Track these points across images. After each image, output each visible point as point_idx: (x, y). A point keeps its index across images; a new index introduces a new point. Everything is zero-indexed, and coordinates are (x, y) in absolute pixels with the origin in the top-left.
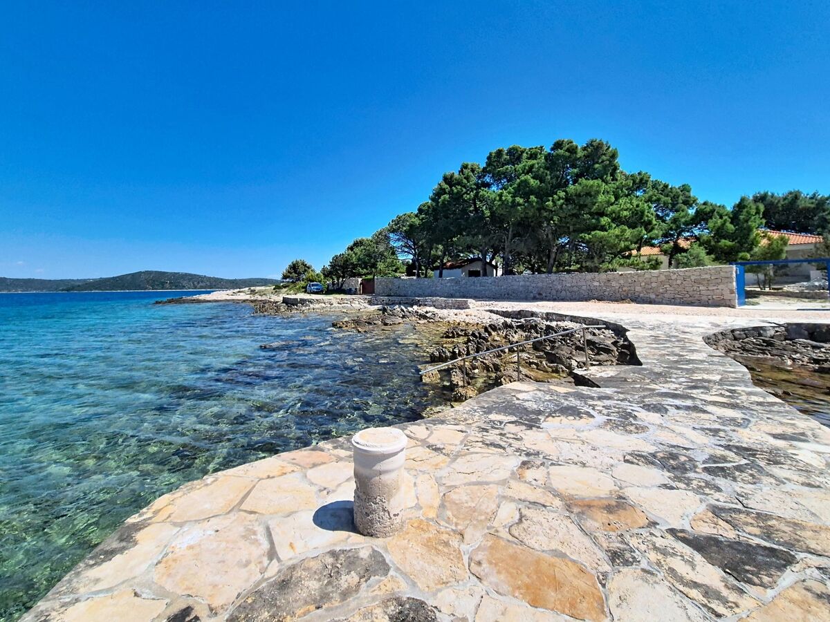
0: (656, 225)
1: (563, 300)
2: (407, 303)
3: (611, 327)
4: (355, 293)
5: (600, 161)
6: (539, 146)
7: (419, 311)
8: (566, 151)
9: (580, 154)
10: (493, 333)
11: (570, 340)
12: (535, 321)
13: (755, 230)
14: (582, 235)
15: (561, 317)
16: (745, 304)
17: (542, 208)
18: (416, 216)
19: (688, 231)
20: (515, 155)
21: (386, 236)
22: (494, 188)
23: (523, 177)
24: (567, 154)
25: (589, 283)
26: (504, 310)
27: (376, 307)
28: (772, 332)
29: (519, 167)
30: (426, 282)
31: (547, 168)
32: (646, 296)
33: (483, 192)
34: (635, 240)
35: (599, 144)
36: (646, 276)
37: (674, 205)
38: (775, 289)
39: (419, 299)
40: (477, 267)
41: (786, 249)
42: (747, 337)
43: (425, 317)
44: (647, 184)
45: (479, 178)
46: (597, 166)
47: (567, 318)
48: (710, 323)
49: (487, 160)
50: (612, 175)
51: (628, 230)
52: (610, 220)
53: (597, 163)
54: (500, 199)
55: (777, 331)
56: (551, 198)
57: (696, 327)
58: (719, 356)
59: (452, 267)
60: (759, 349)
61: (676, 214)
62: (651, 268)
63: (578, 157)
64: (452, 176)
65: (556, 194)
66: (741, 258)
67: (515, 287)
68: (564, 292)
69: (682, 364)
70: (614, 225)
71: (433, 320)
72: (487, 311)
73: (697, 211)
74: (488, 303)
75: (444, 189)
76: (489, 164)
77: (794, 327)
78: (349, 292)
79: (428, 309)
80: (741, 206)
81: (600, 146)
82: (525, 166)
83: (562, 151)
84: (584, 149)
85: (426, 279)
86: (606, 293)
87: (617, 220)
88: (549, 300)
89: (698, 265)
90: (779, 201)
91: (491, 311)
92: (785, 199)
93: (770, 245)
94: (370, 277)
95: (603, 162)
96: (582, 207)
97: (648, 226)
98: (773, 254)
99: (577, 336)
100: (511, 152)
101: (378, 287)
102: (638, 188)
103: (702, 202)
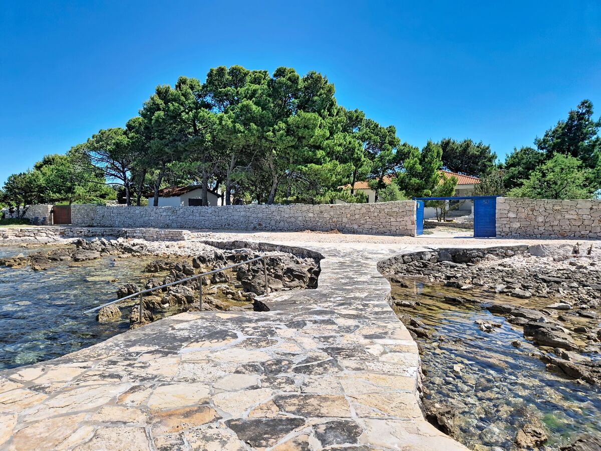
0: (364, 161)
1: (281, 230)
2: (111, 235)
3: (313, 255)
4: (43, 223)
5: (318, 94)
6: (263, 71)
7: (125, 244)
8: (288, 80)
9: (301, 85)
10: (202, 265)
11: (273, 269)
12: (246, 252)
13: (435, 171)
14: (300, 167)
15: (272, 247)
16: (422, 233)
17: (262, 137)
18: (125, 133)
19: (391, 169)
20: (238, 77)
21: (84, 154)
22: (216, 109)
23: (245, 102)
24: (289, 83)
25: (304, 214)
26: (219, 241)
27: (71, 240)
28: (428, 256)
29: (241, 90)
30: (138, 210)
31: (269, 96)
32: (351, 226)
33: (203, 112)
34: (346, 174)
35: (318, 77)
36: (351, 208)
37: (382, 144)
38: (447, 221)
39: (126, 229)
40: (197, 195)
41: (455, 188)
42: (413, 261)
43: (129, 250)
44: (361, 122)
45: (199, 96)
46: (316, 98)
47: (278, 247)
48: (389, 250)
49: (207, 78)
50: (329, 110)
51: (339, 166)
52: (324, 153)
53: (317, 95)
54: (220, 123)
55: (432, 255)
56: (271, 129)
57: (378, 253)
58: (379, 277)
59: (168, 195)
60: (417, 270)
61: (382, 152)
62: (357, 202)
63: (299, 88)
64: (167, 91)
65: (277, 124)
66: (425, 195)
67: (236, 218)
68: (282, 223)
69: (348, 286)
70: (328, 159)
71: (138, 254)
72: (201, 242)
73: (398, 152)
74: (204, 234)
75: (158, 104)
76: (210, 82)
77: (444, 251)
78: (35, 222)
79: (136, 241)
80: (428, 149)
81: (318, 80)
82: (248, 89)
83: (284, 79)
84: (305, 80)
85: (138, 208)
86: (319, 224)
87: (331, 154)
88: (268, 231)
89: (392, 200)
90: (457, 148)
91: (206, 243)
92: (461, 146)
93: (445, 184)
94: (66, 203)
95: (321, 94)
96: (300, 139)
97: (357, 162)
98: (447, 192)
99: (282, 264)
100: (234, 72)
101: (75, 216)
102: (355, 126)
103: (403, 144)
